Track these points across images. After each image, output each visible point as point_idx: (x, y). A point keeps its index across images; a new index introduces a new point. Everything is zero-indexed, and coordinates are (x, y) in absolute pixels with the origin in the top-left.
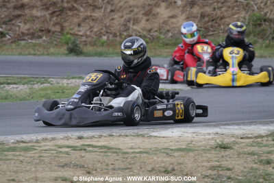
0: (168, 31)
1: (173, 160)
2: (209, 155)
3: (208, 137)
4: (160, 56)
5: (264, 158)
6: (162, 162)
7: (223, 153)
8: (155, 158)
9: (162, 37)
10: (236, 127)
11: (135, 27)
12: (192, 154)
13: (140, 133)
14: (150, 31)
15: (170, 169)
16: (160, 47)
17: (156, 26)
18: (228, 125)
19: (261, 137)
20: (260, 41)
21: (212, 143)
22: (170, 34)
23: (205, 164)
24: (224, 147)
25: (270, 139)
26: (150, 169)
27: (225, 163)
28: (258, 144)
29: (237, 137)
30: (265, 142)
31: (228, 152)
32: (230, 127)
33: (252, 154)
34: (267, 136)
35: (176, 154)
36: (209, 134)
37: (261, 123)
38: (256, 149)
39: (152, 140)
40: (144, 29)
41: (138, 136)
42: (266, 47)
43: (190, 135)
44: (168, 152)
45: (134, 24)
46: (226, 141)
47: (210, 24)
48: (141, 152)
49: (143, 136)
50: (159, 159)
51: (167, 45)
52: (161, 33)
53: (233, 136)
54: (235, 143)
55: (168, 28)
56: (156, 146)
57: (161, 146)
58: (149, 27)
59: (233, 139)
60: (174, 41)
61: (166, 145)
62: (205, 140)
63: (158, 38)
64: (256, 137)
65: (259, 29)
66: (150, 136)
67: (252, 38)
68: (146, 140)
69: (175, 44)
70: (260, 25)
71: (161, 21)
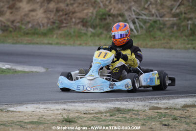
0: (29, 22)
3: (56, 112)
7: (68, 126)
8: (10, 129)
9: (23, 27)
10: (81, 104)
12: (42, 127)
14: (13, 22)
16: (21, 35)
17: (18, 18)
18: (74, 102)
19: (101, 113)
20: (105, 32)
21: (60, 117)
22: (30, 25)
24: (69, 121)
25: (108, 115)
28: (98, 119)
29: (81, 113)
30: (103, 118)
32: (76, 104)
34: (106, 112)
35: (29, 126)
36: (57, 110)
37: (101, 101)
39: (9, 114)
40: (8, 20)
43: (41, 111)
46: (72, 115)
47: (64, 17)
49: (2, 110)
51: (27, 34)
52: (22, 24)
53: (77, 112)
54: (79, 118)
55: (28, 19)
56: (12, 119)
57: (16, 119)
58: (12, 18)
59: (77, 114)
61: (21, 119)
62: (54, 114)
63: (20, 28)
64: (97, 113)
65: (104, 22)
66: (8, 111)
67: (98, 30)
68: (4, 114)
69: (34, 34)
70: (105, 19)
71: (23, 14)
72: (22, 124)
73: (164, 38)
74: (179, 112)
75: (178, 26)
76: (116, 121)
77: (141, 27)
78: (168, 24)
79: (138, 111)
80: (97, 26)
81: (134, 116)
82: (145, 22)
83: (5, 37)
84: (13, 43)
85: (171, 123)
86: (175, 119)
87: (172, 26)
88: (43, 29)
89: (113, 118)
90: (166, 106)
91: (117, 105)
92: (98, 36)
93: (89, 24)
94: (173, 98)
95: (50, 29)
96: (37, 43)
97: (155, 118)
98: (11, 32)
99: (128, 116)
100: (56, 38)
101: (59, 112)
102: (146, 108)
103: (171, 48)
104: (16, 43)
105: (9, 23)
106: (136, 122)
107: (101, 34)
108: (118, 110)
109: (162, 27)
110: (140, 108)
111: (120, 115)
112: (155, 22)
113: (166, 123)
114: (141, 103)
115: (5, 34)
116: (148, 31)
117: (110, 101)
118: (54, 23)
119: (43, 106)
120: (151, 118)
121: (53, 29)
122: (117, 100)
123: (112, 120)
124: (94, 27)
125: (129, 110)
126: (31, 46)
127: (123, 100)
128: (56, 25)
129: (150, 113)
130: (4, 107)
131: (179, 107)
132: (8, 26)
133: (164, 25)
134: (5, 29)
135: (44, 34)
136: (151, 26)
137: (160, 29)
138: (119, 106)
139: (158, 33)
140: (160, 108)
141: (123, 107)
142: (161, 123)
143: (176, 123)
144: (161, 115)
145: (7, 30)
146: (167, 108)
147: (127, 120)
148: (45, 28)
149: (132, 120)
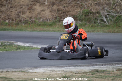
0: (41, 18)
4: (36, 31)
9: (37, 21)
10: (73, 68)
11: (23, 16)
13: (23, 70)
14: (31, 18)
16: (36, 26)
17: (34, 15)
18: (69, 66)
19: (86, 73)
20: (88, 23)
21: (60, 76)
22: (41, 20)
25: (90, 74)
28: (85, 77)
29: (74, 73)
30: (88, 76)
32: (71, 68)
34: (89, 72)
36: (59, 71)
37: (86, 66)
39: (29, 74)
40: (28, 17)
41: (22, 72)
42: (92, 27)
43: (49, 72)
45: (22, 14)
46: (68, 74)
47: (62, 14)
48: (23, 80)
49: (24, 72)
51: (40, 25)
52: (36, 19)
53: (71, 72)
54: (72, 76)
55: (40, 16)
58: (30, 16)
59: (71, 74)
60: (43, 23)
62: (57, 74)
63: (35, 22)
64: (83, 73)
65: (87, 17)
66: (28, 72)
67: (84, 22)
68: (26, 74)
69: (44, 25)
70: (88, 15)
71: (37, 13)
76: (96, 77)
77: (111, 20)
79: (109, 71)
80: (83, 20)
81: (107, 75)
82: (113, 17)
83: (26, 27)
84: (31, 31)
88: (49, 22)
89: (94, 75)
91: (96, 68)
92: (84, 26)
93: (78, 18)
95: (54, 22)
96: (46, 31)
97: (120, 75)
98: (29, 24)
99: (103, 75)
100: (58, 27)
101: (60, 73)
102: (115, 70)
104: (33, 31)
105: (28, 19)
106: (109, 78)
107: (86, 24)
108: (97, 71)
110: (111, 69)
111: (98, 74)
112: (119, 17)
114: (111, 67)
115: (26, 25)
116: (115, 22)
117: (92, 65)
118: (56, 18)
119: (50, 69)
120: (117, 76)
121: (56, 21)
122: (96, 65)
123: (93, 77)
124: (81, 20)
125: (104, 71)
126: (42, 32)
127: (100, 65)
128: (58, 19)
129: (117, 72)
130: (26, 70)
132: (28, 20)
134: (26, 22)
135: (50, 25)
136: (117, 19)
141: (100, 69)
145: (27, 23)
147: (102, 77)
148: (51, 21)
149: (106, 77)
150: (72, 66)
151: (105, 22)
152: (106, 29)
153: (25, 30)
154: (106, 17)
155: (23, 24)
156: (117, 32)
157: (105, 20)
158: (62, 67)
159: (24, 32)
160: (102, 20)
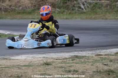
0: (20, 6)
1: (22, 71)
2: (40, 68)
3: (39, 59)
4: (16, 19)
5: (68, 69)
6: (16, 72)
7: (47, 67)
8: (13, 70)
9: (17, 9)
10: (54, 54)
11: (3, 4)
12: (31, 68)
13: (5, 57)
14: (10, 6)
15: (20, 76)
16: (16, 14)
17: (14, 3)
18: (50, 53)
19: (66, 59)
20: (66, 11)
21: (42, 62)
22: (21, 8)
23: (38, 73)
24: (47, 64)
25: (70, 60)
26: (10, 76)
27: (48, 72)
28: (65, 62)
29: (54, 59)
30: (68, 62)
31: (50, 67)
32: (51, 54)
33: (62, 67)
34: (69, 58)
35: (23, 68)
36: (40, 58)
37: (66, 52)
38: (63, 65)
39: (11, 61)
40: (8, 5)
41: (4, 59)
42: (70, 14)
43: (30, 58)
44: (19, 67)
45: (2, 3)
46: (49, 61)
47: (41, 2)
48: (5, 67)
49: (6, 59)
50: (15, 71)
51: (19, 13)
52: (16, 7)
53: (52, 58)
54: (53, 62)
55: (20, 4)
56: (13, 64)
57: (15, 64)
58: (10, 4)
59: (52, 60)
60: (23, 11)
61: (18, 64)
62: (38, 61)
63: (15, 10)
64: (64, 59)
65: (65, 5)
66: (10, 59)
67: (62, 10)
68: (8, 61)
69: (23, 13)
70: (66, 3)
71: (16, 1)
72: (19, 66)
73: (102, 13)
74: (113, 57)
75: (110, 6)
76: (76, 63)
77: (88, 7)
78: (104, 5)
79: (88, 57)
80: (61, 7)
81: (86, 60)
82: (90, 4)
83: (6, 15)
84: (11, 19)
85: (109, 63)
86: (111, 61)
87: (107, 6)
88: (28, 10)
89: (74, 61)
90: (105, 53)
91: (76, 54)
92: (62, 13)
93: (57, 6)
94: (109, 48)
95: (33, 10)
96: (26, 19)
97: (99, 61)
98: (9, 12)
99: (83, 60)
100: (37, 15)
101: (41, 59)
102: (94, 55)
103: (107, 19)
104: (13, 19)
105: (8, 7)
106: (88, 63)
107: (64, 11)
108: (77, 57)
109: (100, 6)
110: (90, 55)
111: (78, 60)
112: (96, 3)
113: (106, 64)
114: (90, 52)
115: (6, 13)
116: (92, 9)
117: (71, 51)
118: (35, 6)
119: (31, 56)
120: (96, 61)
121: (35, 9)
122: (76, 51)
123: (73, 63)
124: (60, 8)
125: (83, 57)
126: (22, 20)
127: (79, 51)
128: (37, 7)
129: (96, 58)
130: (8, 57)
131: (113, 54)
132: (8, 9)
133: (102, 5)
134: (6, 10)
135: (30, 13)
136: (94, 6)
137: (100, 8)
138: (77, 54)
139: (99, 10)
140: (101, 55)
141: (79, 55)
142: (103, 64)
143: (112, 63)
144: (102, 59)
145: (7, 11)
146: (106, 55)
147: (82, 63)
148: (30, 9)
149: (85, 63)
150: (53, 52)
151: (83, 9)
152: (83, 16)
153: (5, 18)
154: (84, 5)
155: (3, 13)
156: (95, 19)
157: (82, 7)
158: (43, 54)
159: (4, 20)
160: (80, 7)
